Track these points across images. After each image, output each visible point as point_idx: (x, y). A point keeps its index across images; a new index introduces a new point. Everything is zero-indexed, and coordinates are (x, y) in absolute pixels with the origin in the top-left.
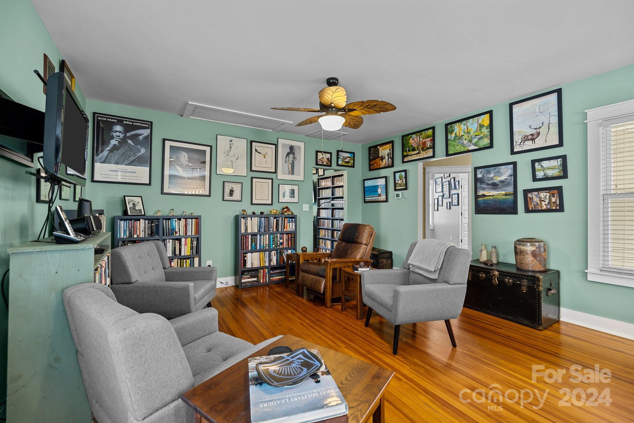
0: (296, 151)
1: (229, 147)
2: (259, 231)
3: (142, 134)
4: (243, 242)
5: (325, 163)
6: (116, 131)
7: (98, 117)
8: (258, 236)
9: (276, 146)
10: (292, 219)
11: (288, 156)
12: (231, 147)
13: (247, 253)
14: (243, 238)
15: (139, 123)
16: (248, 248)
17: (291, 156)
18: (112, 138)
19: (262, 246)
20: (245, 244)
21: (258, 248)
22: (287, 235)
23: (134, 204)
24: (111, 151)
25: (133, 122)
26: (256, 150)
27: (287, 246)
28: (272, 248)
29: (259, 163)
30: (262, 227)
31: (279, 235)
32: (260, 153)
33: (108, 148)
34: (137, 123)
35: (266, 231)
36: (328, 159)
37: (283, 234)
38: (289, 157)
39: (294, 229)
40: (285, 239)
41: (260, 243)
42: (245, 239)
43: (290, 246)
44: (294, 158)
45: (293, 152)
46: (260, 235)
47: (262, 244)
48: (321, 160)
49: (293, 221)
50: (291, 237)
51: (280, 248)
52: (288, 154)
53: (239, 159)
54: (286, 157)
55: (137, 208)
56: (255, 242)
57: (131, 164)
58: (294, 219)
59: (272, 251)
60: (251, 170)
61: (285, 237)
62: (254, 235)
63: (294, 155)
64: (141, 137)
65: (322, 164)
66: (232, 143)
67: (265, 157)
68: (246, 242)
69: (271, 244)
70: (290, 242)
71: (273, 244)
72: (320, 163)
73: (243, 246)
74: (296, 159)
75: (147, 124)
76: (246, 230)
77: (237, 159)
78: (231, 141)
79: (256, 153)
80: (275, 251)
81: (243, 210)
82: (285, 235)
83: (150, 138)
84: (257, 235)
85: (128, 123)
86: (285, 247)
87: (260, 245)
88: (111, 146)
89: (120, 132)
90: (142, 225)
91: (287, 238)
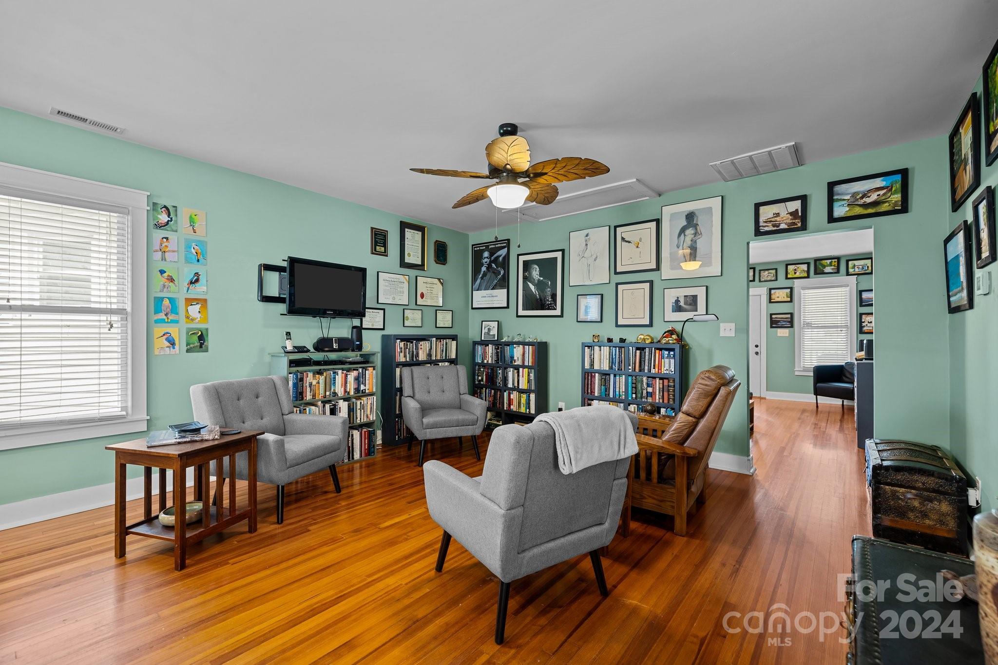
0: (700, 220)
1: (585, 244)
2: (611, 368)
3: (501, 255)
4: (586, 382)
5: (783, 226)
6: (485, 258)
7: (475, 247)
8: (612, 376)
9: (658, 222)
10: (669, 353)
11: (683, 234)
12: (587, 245)
13: (593, 400)
14: (586, 377)
15: (499, 244)
16: (592, 392)
17: (690, 232)
18: (482, 265)
19: (617, 393)
20: (590, 386)
21: (611, 395)
22: (661, 381)
23: (489, 330)
24: (482, 278)
25: (495, 245)
26: (623, 239)
27: (661, 401)
28: (630, 398)
29: (629, 258)
30: (616, 362)
31: (645, 379)
32: (629, 242)
33: (481, 276)
34: (497, 244)
35: (622, 370)
36: (794, 214)
37: (655, 378)
38: (685, 235)
39: (673, 370)
40: (658, 388)
41: (615, 387)
42: (590, 378)
43: (666, 401)
44: (695, 234)
45: (695, 222)
46: (615, 376)
47: (617, 390)
48: (771, 221)
49: (670, 356)
50: (669, 386)
51: (647, 402)
52: (683, 231)
53: (598, 259)
54: (679, 235)
55: (491, 333)
56: (605, 385)
57: (493, 289)
58: (672, 353)
59: (631, 404)
60: (616, 273)
61: (658, 384)
62: (605, 375)
63: (696, 229)
64: (501, 259)
65: (775, 228)
66: (588, 237)
67: (637, 247)
68: (591, 383)
69: (630, 392)
70: (666, 394)
71: (632, 393)
72: (766, 229)
73: (586, 389)
74: (700, 236)
75: (504, 243)
76: (592, 365)
77: (595, 260)
78: (587, 235)
79: (624, 243)
80: (635, 406)
81: (594, 336)
82: (658, 380)
83: (507, 257)
84: (609, 375)
85: (492, 246)
86: (657, 401)
87: (614, 391)
88: (482, 273)
89: (487, 258)
90: (490, 351)
91: (661, 386)
